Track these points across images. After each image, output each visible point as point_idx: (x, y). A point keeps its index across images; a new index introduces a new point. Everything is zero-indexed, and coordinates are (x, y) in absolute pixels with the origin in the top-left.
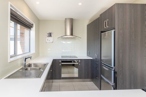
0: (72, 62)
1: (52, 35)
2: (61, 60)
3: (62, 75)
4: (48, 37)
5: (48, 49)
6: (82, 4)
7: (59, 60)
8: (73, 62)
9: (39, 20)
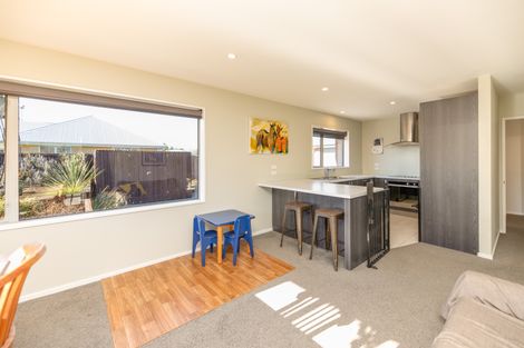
1: (381, 142)
4: (376, 146)
5: (376, 164)
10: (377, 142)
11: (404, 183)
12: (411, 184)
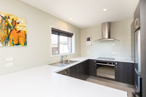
0: (107, 64)
1: (91, 39)
2: (96, 60)
3: (97, 73)
4: (88, 42)
5: (88, 51)
6: (107, 9)
7: (95, 60)
8: (112, 64)
9: (80, 29)
10: (89, 39)
11: (106, 63)
12: (110, 63)
